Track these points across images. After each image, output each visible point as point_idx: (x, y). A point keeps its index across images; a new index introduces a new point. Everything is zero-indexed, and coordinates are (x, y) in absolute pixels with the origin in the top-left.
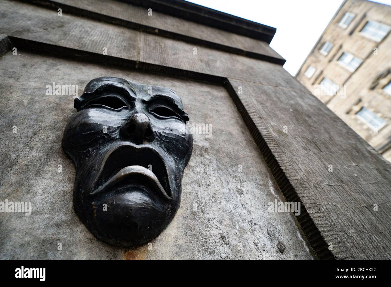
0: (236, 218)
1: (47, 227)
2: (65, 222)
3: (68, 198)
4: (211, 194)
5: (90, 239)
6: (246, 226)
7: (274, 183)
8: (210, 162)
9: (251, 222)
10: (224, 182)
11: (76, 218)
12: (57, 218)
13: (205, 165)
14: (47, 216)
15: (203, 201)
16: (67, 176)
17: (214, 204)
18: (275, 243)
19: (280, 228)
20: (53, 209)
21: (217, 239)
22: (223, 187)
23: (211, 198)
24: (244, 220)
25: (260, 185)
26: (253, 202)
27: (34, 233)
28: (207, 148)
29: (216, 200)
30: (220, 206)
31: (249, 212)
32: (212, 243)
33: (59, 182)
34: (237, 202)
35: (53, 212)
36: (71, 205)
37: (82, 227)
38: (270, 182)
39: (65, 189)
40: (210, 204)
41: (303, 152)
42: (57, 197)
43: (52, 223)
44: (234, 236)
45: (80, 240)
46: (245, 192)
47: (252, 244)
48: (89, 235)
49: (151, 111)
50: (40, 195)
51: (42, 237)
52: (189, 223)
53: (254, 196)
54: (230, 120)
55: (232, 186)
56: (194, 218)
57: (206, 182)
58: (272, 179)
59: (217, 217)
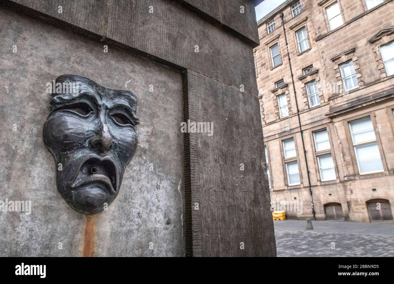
0: (150, 204)
1: (45, 199)
2: (53, 197)
3: (54, 182)
4: (139, 187)
5: (68, 208)
6: (154, 209)
7: (182, 183)
8: (145, 163)
9: (158, 207)
10: (150, 179)
11: (60, 195)
12: (49, 194)
13: (141, 165)
14: (43, 192)
15: (133, 191)
16: (50, 166)
17: (140, 194)
18: (167, 219)
19: (173, 212)
20: (46, 188)
21: (135, 214)
22: (148, 183)
23: (139, 190)
24: (154, 205)
25: (173, 183)
26: (164, 194)
27: (39, 201)
28: (146, 150)
29: (141, 192)
30: (142, 195)
31: (159, 201)
32: (132, 216)
33: (46, 171)
34: (153, 194)
35: (46, 190)
36: (56, 187)
37: (63, 201)
38: (180, 182)
39: (50, 176)
40: (137, 193)
41: (212, 163)
42: (47, 181)
43: (47, 197)
44: (145, 213)
45: (63, 208)
46: (161, 187)
47: (154, 218)
48: (68, 206)
49: (111, 116)
50: (36, 178)
51: (44, 204)
52: (122, 204)
53: (166, 190)
54: (173, 121)
55: (154, 182)
56: (126, 202)
57: (138, 178)
58: (182, 180)
59: (139, 202)
